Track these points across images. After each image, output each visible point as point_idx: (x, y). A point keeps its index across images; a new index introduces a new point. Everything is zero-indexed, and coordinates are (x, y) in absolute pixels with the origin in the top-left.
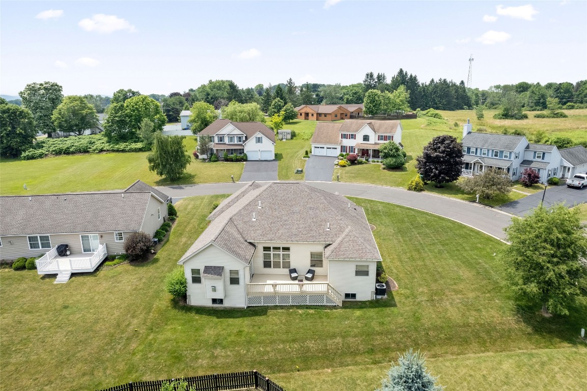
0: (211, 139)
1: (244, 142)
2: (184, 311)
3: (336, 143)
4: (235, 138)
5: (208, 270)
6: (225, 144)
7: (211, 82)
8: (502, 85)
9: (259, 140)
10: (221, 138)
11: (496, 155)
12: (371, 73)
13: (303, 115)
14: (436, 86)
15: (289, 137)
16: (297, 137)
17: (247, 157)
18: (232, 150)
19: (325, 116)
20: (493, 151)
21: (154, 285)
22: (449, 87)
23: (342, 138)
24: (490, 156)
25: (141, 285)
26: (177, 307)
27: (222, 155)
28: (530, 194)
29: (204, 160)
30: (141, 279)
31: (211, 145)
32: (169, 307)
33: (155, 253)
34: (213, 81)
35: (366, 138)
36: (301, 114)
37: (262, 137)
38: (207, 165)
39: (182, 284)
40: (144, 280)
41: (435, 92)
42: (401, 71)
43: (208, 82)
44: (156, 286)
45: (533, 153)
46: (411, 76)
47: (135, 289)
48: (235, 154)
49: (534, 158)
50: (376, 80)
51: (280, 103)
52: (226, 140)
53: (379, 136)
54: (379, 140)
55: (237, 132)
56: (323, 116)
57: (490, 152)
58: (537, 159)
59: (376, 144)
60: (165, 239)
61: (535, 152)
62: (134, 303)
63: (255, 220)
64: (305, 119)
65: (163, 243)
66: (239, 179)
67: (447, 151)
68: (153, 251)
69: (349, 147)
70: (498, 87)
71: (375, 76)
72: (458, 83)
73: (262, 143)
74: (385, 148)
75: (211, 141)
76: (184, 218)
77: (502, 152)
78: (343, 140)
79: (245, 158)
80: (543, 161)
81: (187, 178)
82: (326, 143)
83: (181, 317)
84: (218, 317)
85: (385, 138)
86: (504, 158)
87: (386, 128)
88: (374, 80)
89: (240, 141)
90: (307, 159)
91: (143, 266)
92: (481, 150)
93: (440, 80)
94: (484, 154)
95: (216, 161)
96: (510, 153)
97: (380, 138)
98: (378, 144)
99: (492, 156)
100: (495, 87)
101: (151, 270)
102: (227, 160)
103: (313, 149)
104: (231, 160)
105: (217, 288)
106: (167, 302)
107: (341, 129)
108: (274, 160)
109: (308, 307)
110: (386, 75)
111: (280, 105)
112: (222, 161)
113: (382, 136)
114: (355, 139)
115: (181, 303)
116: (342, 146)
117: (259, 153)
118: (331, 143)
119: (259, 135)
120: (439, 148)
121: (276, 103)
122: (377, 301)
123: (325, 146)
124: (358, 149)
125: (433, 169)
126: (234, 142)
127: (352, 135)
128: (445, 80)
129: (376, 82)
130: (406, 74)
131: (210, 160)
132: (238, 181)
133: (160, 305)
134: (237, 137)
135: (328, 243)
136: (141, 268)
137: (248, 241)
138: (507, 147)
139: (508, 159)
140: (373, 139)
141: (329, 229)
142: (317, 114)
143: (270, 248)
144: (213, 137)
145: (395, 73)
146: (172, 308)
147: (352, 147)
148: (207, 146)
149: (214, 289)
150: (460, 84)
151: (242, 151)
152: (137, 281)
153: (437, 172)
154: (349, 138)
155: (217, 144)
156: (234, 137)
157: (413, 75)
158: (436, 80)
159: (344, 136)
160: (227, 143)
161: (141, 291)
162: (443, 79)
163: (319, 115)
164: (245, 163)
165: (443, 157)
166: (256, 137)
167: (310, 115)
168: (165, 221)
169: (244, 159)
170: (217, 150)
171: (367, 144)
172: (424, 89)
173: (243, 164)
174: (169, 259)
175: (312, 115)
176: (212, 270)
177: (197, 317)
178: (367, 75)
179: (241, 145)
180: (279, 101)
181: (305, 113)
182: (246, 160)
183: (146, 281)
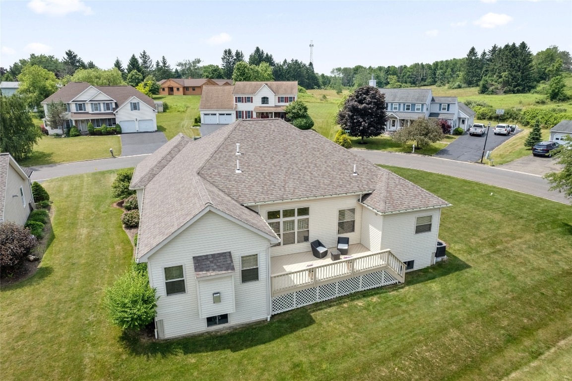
0: (66, 107)
1: (114, 109)
2: (159, 355)
3: (231, 108)
4: (102, 105)
5: (201, 263)
6: (88, 113)
7: (33, 56)
8: (342, 68)
9: (135, 107)
10: (80, 105)
11: (408, 109)
12: (229, 50)
13: (167, 90)
14: (289, 66)
15: (161, 109)
16: (170, 110)
17: (120, 128)
18: (97, 120)
19: (194, 90)
20: (404, 104)
21: (66, 318)
22: (300, 68)
23: (236, 102)
24: (402, 110)
25: (32, 324)
26: (140, 350)
27: (84, 128)
28: (449, 143)
29: (58, 136)
30: (27, 312)
31: (68, 116)
32: (120, 354)
33: (37, 260)
34: (36, 55)
35: (265, 100)
36: (164, 89)
37: (138, 103)
38: (65, 140)
39: (145, 302)
40: (35, 313)
41: (289, 72)
42: (258, 49)
43: (30, 57)
44: (71, 320)
45: (438, 105)
46: (267, 55)
47: (21, 337)
48: (104, 126)
49: (440, 110)
50: (235, 58)
51: (137, 76)
52: (89, 108)
53: (279, 98)
54: (279, 102)
55: (103, 97)
56: (191, 90)
57: (402, 105)
58: (442, 111)
59: (276, 106)
60: (47, 236)
61: (441, 105)
62: (31, 370)
63: (240, 172)
64: (169, 94)
65: (45, 241)
66: (120, 153)
67: (374, 102)
68: (32, 258)
69: (246, 112)
70: (339, 70)
71: (234, 53)
72: (307, 64)
73: (139, 110)
74: (294, 108)
75: (66, 110)
76: (64, 203)
77: (414, 105)
78: (239, 104)
79: (118, 129)
80: (448, 112)
81: (40, 158)
82: (218, 108)
83: (158, 368)
84: (234, 349)
85: (286, 100)
86: (416, 111)
87: (285, 90)
88: (232, 57)
89: (108, 109)
90: (198, 127)
91: (21, 286)
92: (392, 104)
93: (292, 61)
94: (395, 108)
95: (78, 135)
96: (422, 105)
97: (281, 100)
98: (280, 106)
99: (404, 110)
100: (336, 69)
101: (43, 290)
102: (93, 133)
103: (202, 117)
104: (100, 133)
105: (224, 296)
106: (112, 345)
107: (235, 92)
108: (156, 131)
109: (365, 294)
110: (243, 52)
111: (138, 79)
112: (86, 135)
113: (282, 98)
114: (252, 102)
115: (145, 340)
116: (237, 112)
117: (137, 123)
118: (224, 108)
119: (135, 100)
120: (365, 99)
121: (133, 75)
122: (439, 265)
123: (217, 113)
124: (257, 113)
125: (362, 122)
126: (100, 111)
127: (248, 98)
128: (296, 61)
129: (235, 59)
130: (262, 52)
131: (68, 135)
132: (119, 155)
133: (99, 357)
134: (104, 103)
135: (367, 192)
136: (19, 290)
137: (245, 205)
138: (418, 99)
139: (420, 111)
140: (273, 101)
141: (356, 174)
142: (184, 88)
143: (278, 212)
144: (69, 104)
145: (252, 51)
146: (131, 354)
147: (249, 112)
148: (61, 116)
149: (217, 298)
150: (309, 65)
151: (112, 121)
152: (19, 318)
153: (366, 125)
154: (245, 102)
155: (75, 113)
156: (99, 103)
157: (269, 54)
158: (289, 61)
159: (239, 100)
160: (91, 112)
161: (39, 336)
162: (294, 59)
163: (186, 89)
164: (119, 135)
165: (370, 108)
166: (131, 103)
167: (175, 89)
168: (32, 209)
169: (117, 131)
170: (76, 121)
171: (267, 107)
172: (280, 68)
173: (119, 137)
174: (73, 264)
175: (178, 89)
176: (212, 262)
177: (192, 359)
178: (226, 52)
179: (112, 114)
180: (136, 74)
181: (169, 88)
182: (120, 133)
183: (41, 314)
